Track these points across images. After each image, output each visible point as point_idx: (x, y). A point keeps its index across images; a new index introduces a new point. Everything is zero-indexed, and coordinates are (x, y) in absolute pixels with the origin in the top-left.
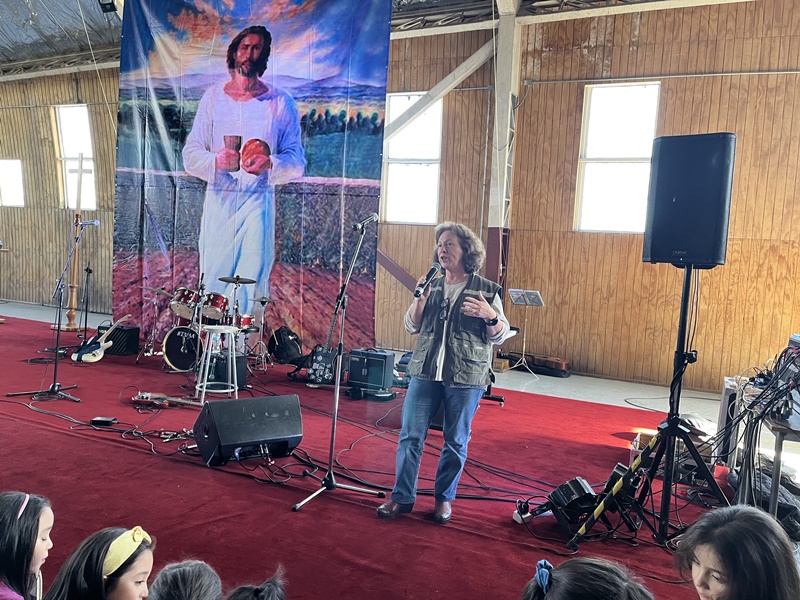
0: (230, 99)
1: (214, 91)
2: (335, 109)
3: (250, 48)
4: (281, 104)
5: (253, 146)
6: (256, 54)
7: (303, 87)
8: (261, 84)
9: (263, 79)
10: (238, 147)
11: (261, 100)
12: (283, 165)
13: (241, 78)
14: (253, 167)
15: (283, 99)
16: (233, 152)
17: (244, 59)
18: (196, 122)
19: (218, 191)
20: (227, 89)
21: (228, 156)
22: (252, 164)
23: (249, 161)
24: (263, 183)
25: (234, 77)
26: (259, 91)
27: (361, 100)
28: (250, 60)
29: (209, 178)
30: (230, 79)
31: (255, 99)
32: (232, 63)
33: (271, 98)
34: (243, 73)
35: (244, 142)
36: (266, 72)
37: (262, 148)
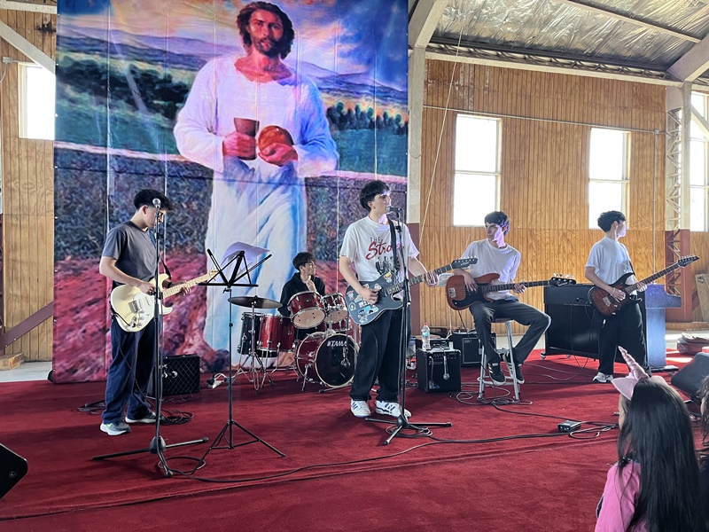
0: (243, 77)
1: (221, 66)
3: (265, 27)
5: (271, 134)
6: (277, 34)
7: (328, 78)
8: (283, 67)
9: (288, 61)
10: (253, 134)
11: (283, 84)
12: (311, 157)
13: (258, 57)
14: (274, 156)
15: (307, 87)
16: (247, 137)
17: (261, 36)
18: (191, 97)
19: (230, 181)
20: (239, 64)
21: (240, 142)
22: (273, 152)
23: (268, 149)
25: (250, 53)
26: (283, 76)
27: (386, 100)
28: (270, 37)
30: (244, 53)
31: (275, 83)
32: (247, 39)
33: (295, 84)
34: (262, 51)
35: (262, 127)
36: (289, 56)
37: (283, 137)
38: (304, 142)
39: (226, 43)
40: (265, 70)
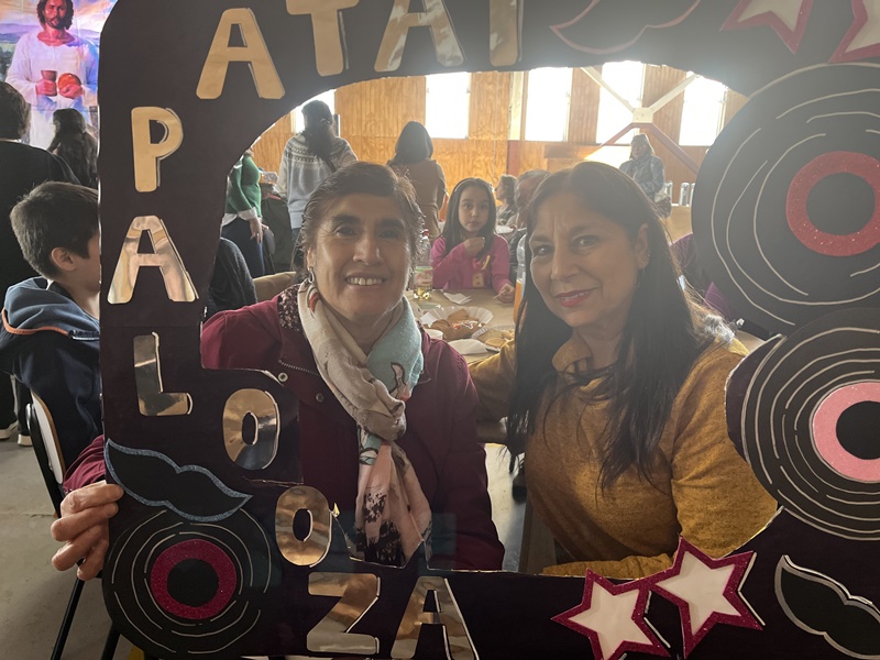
0: (44, 44)
1: (29, 37)
3: (55, 9)
4: (86, 48)
5: (66, 78)
6: (62, 13)
8: (68, 35)
9: (70, 31)
10: (54, 79)
11: (70, 46)
13: (51, 30)
14: (69, 93)
15: (87, 46)
16: (50, 82)
17: (52, 16)
18: (15, 60)
19: (42, 111)
20: (40, 37)
21: (46, 85)
22: (68, 90)
23: (65, 89)
24: (79, 105)
25: (45, 28)
26: (69, 40)
28: (58, 17)
29: (32, 101)
30: (42, 29)
31: (64, 46)
32: (43, 19)
33: (78, 44)
34: (53, 26)
35: (59, 75)
36: (71, 27)
37: (74, 80)
39: (30, 24)
40: (57, 38)
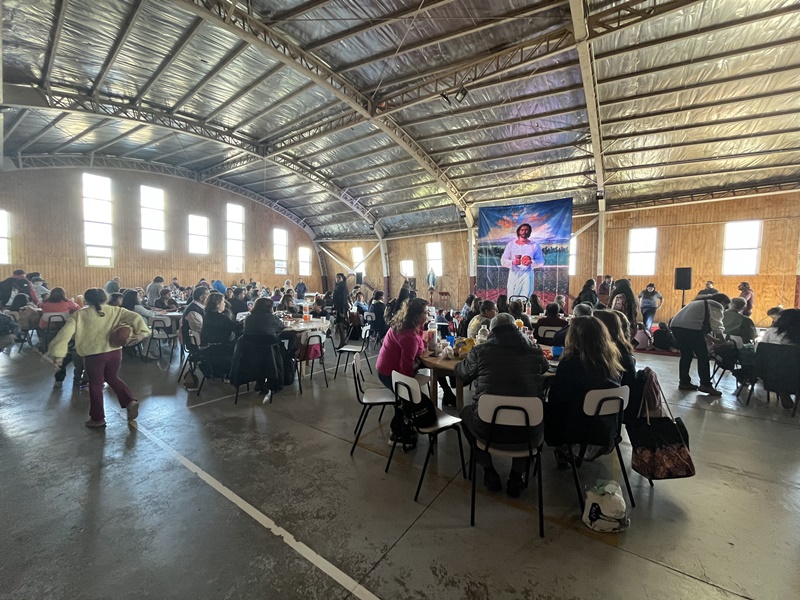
0: (518, 245)
1: (512, 243)
2: (554, 246)
3: (524, 230)
4: (535, 245)
5: (525, 258)
7: (543, 240)
10: (520, 258)
12: (537, 263)
13: (521, 239)
14: (526, 264)
17: (522, 233)
18: (505, 252)
19: (513, 271)
20: (516, 242)
21: (517, 261)
23: (524, 262)
24: (529, 268)
26: (528, 242)
27: (562, 243)
28: (525, 233)
29: (510, 267)
30: (518, 239)
31: (526, 244)
35: (523, 256)
36: (530, 237)
37: (528, 258)
38: (534, 259)
39: (513, 237)
40: (523, 242)
